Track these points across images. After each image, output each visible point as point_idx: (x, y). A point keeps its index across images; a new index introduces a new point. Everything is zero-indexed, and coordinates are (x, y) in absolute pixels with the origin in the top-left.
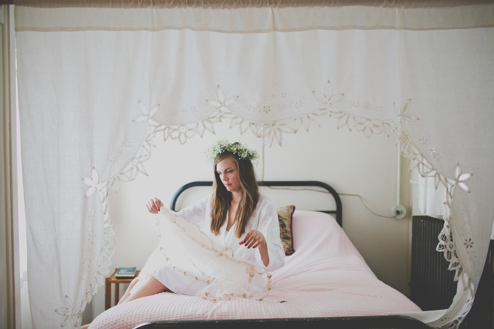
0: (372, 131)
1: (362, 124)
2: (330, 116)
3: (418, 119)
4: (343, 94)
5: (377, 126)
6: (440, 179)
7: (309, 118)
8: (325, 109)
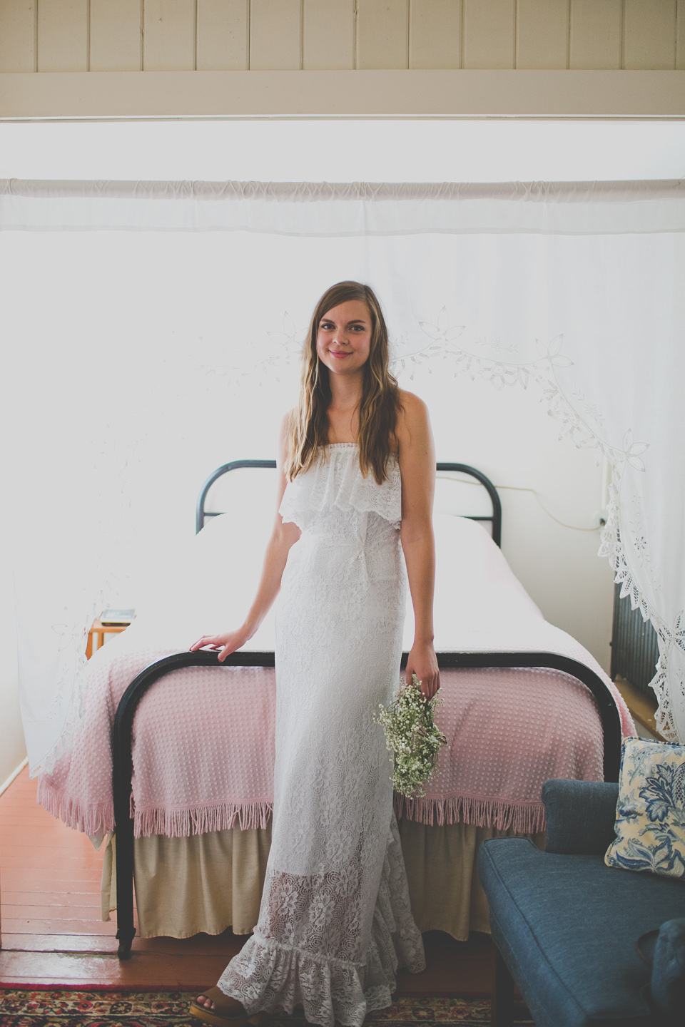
0: (503, 380)
1: (489, 369)
2: (445, 357)
3: (573, 364)
4: (464, 327)
5: (511, 373)
6: (603, 451)
7: (414, 360)
8: (437, 348)
